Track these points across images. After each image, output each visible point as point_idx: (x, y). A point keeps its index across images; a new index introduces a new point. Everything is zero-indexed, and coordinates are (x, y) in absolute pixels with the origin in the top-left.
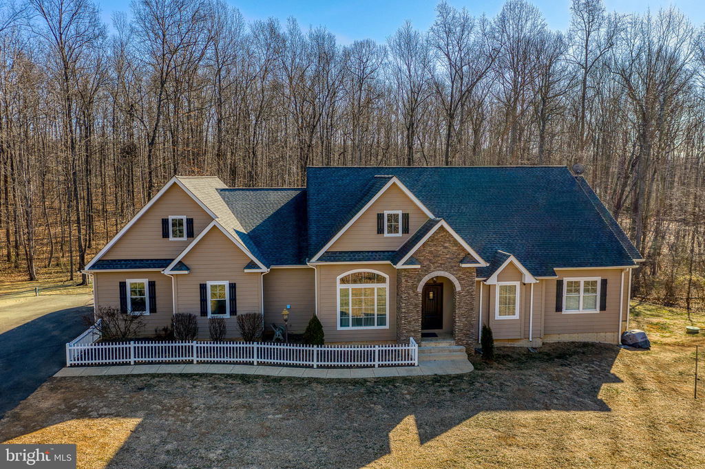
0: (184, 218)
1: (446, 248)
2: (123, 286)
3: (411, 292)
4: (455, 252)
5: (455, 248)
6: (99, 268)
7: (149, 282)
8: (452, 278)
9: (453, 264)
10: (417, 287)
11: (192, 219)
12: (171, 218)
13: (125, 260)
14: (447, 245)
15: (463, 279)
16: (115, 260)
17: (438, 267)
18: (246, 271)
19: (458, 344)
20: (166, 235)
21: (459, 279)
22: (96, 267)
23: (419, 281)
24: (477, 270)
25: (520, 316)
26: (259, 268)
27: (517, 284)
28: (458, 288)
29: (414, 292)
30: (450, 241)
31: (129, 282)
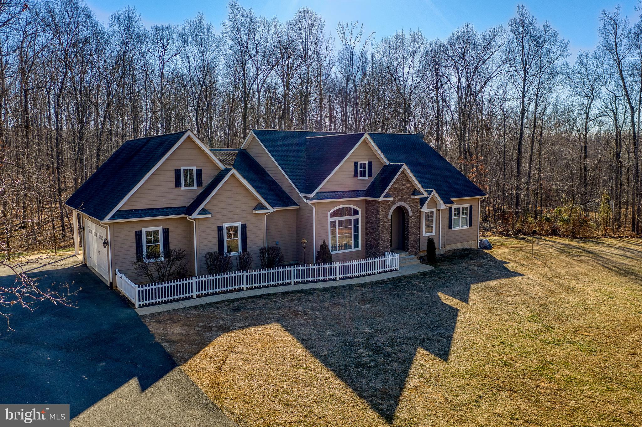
0: (194, 168)
1: (404, 185)
2: (138, 234)
3: (384, 218)
4: (409, 188)
5: (409, 185)
6: (119, 218)
7: (163, 229)
8: (407, 207)
9: (407, 197)
10: (388, 215)
11: (201, 170)
12: (182, 168)
13: (142, 210)
14: (404, 183)
15: (413, 207)
16: (132, 210)
17: (400, 199)
18: (254, 212)
19: (410, 254)
20: (178, 184)
21: (411, 207)
22: (116, 217)
23: (390, 209)
24: (420, 200)
25: (436, 233)
26: (267, 209)
27: (434, 210)
28: (411, 214)
29: (386, 218)
30: (406, 180)
31: (144, 230)
